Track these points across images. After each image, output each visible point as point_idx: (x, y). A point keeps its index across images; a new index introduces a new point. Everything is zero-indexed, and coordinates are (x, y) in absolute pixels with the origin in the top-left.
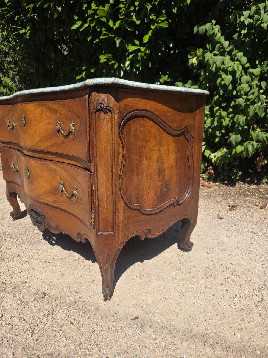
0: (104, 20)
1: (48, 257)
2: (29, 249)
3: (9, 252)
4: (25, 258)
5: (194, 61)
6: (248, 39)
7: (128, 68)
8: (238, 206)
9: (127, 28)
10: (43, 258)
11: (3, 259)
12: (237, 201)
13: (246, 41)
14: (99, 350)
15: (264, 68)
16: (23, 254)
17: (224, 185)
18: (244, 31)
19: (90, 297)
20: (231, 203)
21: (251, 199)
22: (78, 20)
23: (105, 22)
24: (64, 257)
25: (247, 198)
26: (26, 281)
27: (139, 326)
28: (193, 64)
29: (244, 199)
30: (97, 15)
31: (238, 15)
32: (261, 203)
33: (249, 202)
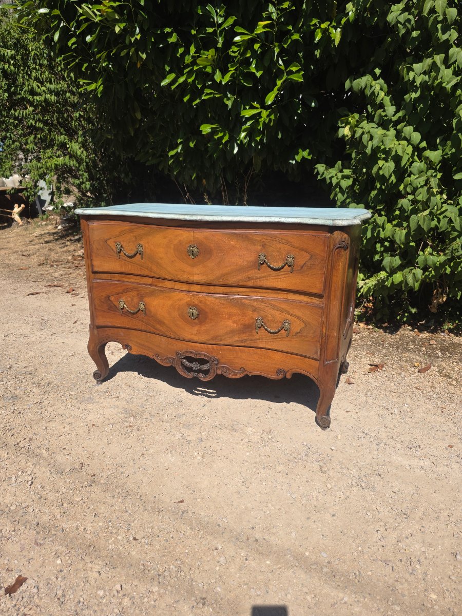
0: (209, 70)
1: (97, 419)
2: (76, 407)
3: (50, 409)
4: (69, 419)
5: (346, 131)
6: (421, 105)
7: (246, 141)
8: (385, 366)
9: (242, 81)
10: (90, 421)
11: (43, 418)
12: (387, 358)
13: (419, 109)
14: (128, 530)
15: (447, 150)
16: (68, 413)
17: (381, 330)
18: (416, 93)
19: (135, 472)
20: (377, 361)
21: (411, 355)
22: (170, 72)
23: (210, 73)
24: (116, 422)
25: (406, 353)
26: (65, 447)
27: (180, 511)
28: (344, 136)
29: (401, 355)
30: (197, 65)
31: (405, 70)
32: (423, 364)
33: (406, 360)
